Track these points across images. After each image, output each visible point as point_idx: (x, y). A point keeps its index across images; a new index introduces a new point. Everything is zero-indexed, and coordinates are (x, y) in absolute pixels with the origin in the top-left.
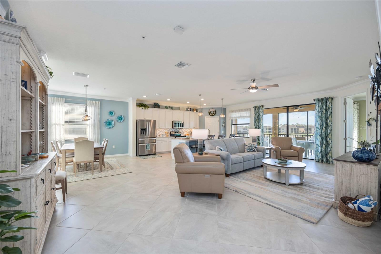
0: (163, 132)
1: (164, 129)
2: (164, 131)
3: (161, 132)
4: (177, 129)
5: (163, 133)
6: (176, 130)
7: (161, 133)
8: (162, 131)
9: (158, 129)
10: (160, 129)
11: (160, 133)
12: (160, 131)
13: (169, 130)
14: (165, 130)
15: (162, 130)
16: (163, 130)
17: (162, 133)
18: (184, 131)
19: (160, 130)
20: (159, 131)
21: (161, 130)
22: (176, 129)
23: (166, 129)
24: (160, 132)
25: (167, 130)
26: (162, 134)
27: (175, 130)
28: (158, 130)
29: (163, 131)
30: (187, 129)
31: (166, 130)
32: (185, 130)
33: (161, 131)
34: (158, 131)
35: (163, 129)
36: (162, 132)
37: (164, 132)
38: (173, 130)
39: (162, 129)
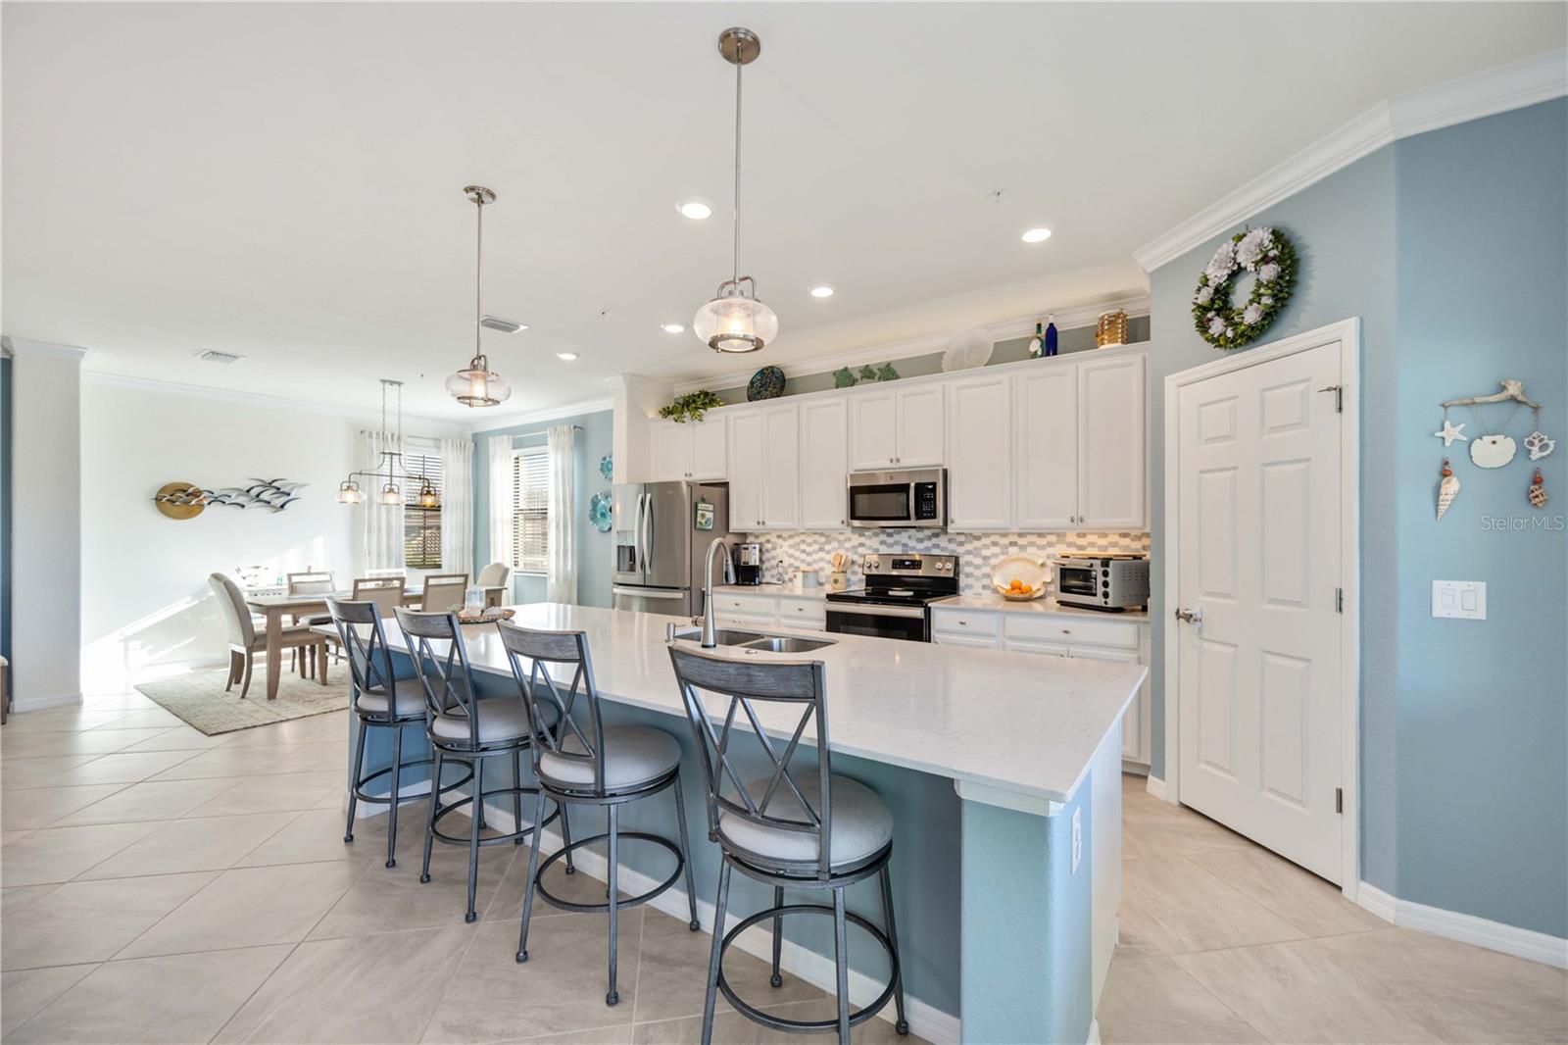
0: (821, 554)
1: (829, 539)
2: (828, 552)
3: (809, 554)
4: (928, 532)
5: (822, 564)
6: (921, 541)
7: (809, 564)
8: (816, 552)
9: (791, 537)
10: (803, 537)
11: (803, 561)
12: (804, 551)
13: (862, 545)
14: (835, 544)
15: (815, 542)
16: (823, 540)
17: (815, 562)
18: (997, 550)
19: (804, 542)
20: (798, 550)
21: (810, 545)
22: (920, 535)
23: (841, 538)
24: (803, 556)
25: (848, 545)
26: (816, 567)
27: (912, 543)
28: (791, 542)
29: (821, 550)
30: (1033, 538)
31: (839, 541)
32: (1013, 544)
33: (809, 549)
34: (791, 546)
35: (822, 535)
36: (815, 557)
37: (829, 557)
38: (897, 543)
39: (816, 537)
